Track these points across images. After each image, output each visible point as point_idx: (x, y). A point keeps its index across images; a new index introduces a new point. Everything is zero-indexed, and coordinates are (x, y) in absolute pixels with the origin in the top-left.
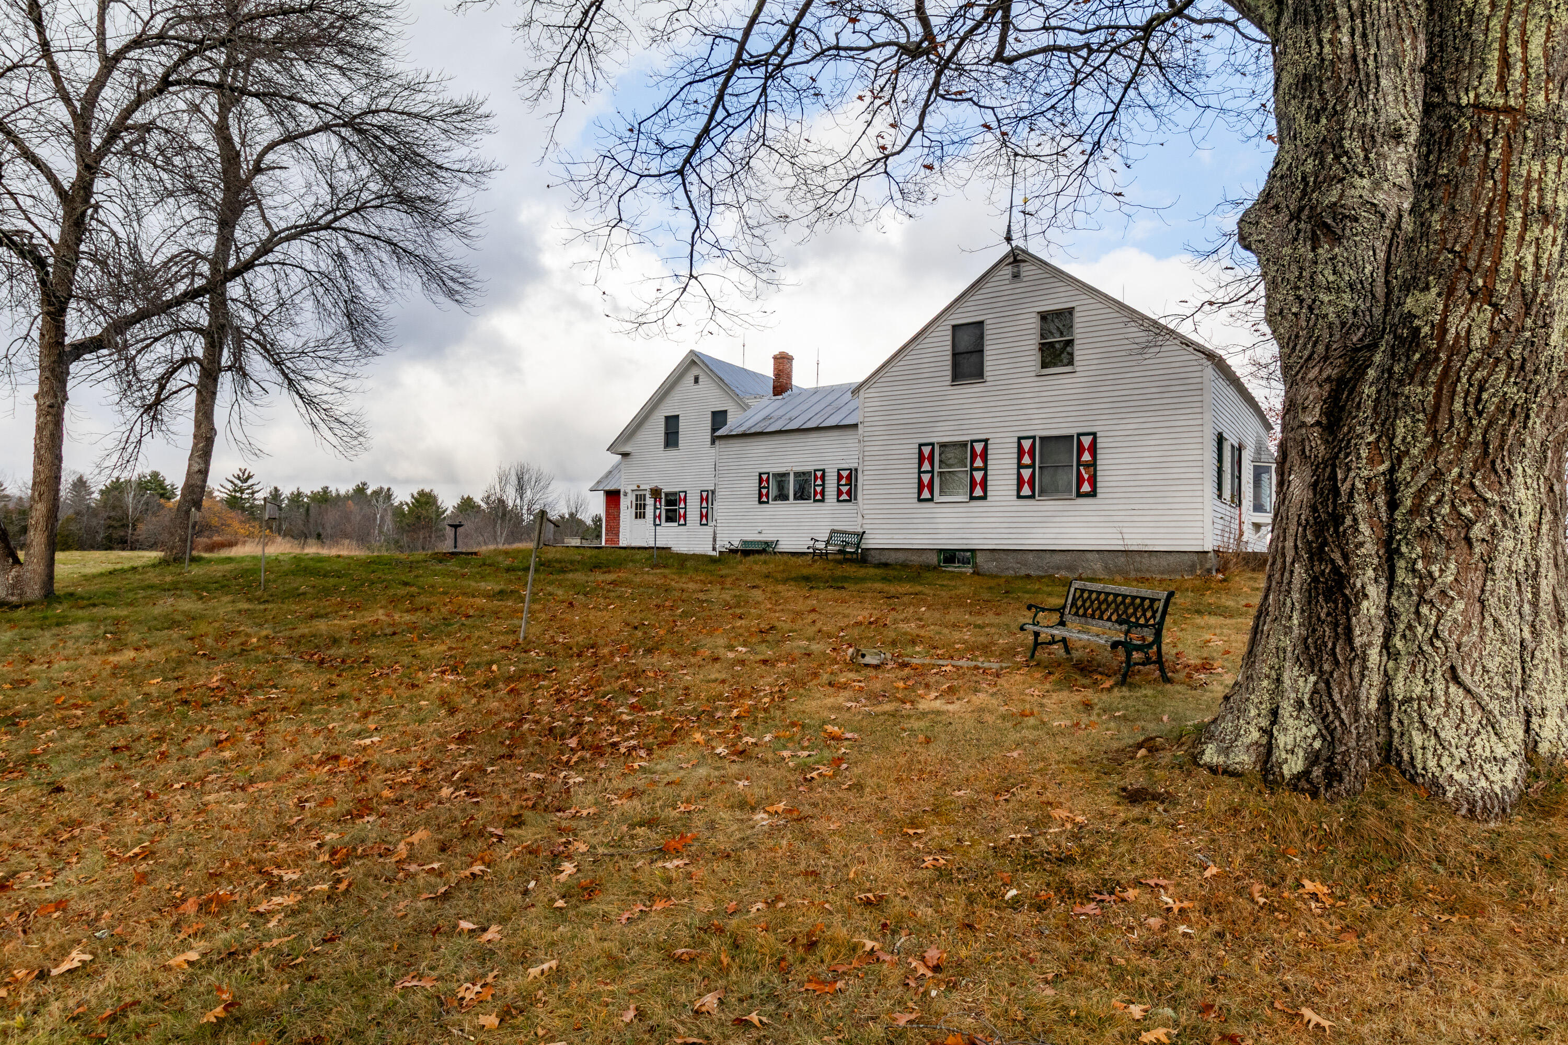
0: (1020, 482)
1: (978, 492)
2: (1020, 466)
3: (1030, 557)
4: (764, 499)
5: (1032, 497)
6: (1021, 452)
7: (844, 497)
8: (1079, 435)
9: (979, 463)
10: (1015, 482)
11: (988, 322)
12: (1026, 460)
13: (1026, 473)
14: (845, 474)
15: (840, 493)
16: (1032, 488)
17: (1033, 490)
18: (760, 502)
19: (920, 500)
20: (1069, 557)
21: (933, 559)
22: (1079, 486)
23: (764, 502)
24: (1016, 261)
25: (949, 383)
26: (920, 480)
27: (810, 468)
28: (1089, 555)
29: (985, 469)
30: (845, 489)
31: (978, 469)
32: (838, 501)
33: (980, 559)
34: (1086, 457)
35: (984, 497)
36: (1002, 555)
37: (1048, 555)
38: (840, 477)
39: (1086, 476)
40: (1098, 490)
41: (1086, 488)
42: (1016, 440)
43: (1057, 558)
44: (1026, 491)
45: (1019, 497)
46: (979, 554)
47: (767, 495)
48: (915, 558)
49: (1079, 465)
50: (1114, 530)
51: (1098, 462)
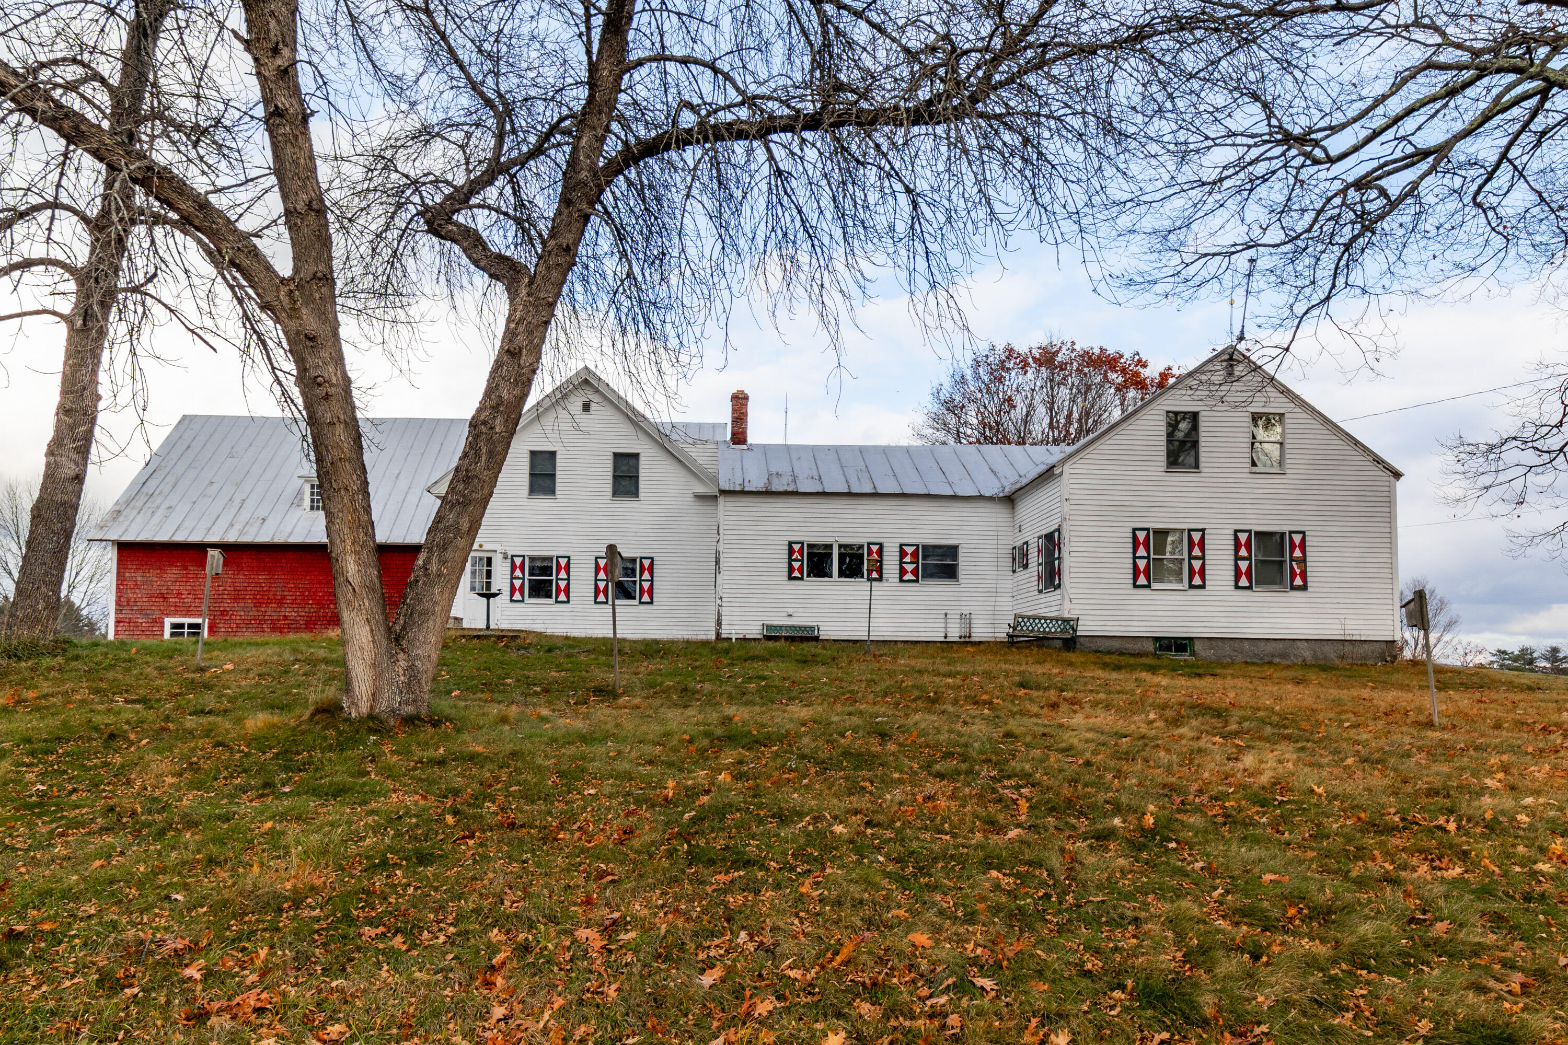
0: (1238, 574)
1: (1197, 581)
2: (1237, 558)
3: (1246, 645)
4: (796, 574)
5: (1249, 588)
6: (1237, 545)
7: (909, 576)
8: (1291, 532)
9: (1197, 552)
10: (1233, 573)
11: (1202, 414)
12: (1243, 552)
13: (1244, 565)
14: (909, 550)
15: (903, 572)
16: (1249, 579)
17: (1250, 580)
18: (791, 578)
19: (1135, 586)
20: (1281, 645)
21: (1150, 647)
22: (1293, 580)
23: (796, 578)
24: (1231, 359)
25: (1164, 469)
26: (1135, 566)
27: (864, 541)
28: (1299, 643)
29: (1203, 558)
30: (909, 568)
31: (1197, 558)
32: (901, 581)
33: (1198, 647)
34: (1297, 553)
35: (1203, 587)
36: (1220, 643)
37: (1262, 644)
38: (903, 554)
39: (1298, 571)
40: (1309, 584)
41: (1298, 581)
42: (1232, 532)
43: (1270, 648)
44: (1244, 582)
45: (1237, 587)
46: (1197, 642)
47: (801, 569)
48: (1130, 646)
49: (1292, 559)
50: (1337, 621)
51: (1308, 559)
